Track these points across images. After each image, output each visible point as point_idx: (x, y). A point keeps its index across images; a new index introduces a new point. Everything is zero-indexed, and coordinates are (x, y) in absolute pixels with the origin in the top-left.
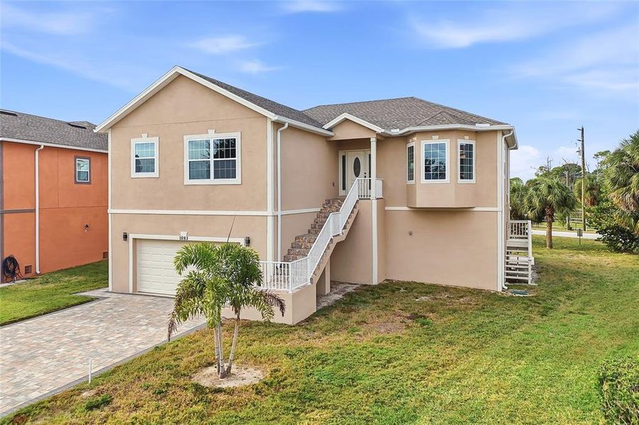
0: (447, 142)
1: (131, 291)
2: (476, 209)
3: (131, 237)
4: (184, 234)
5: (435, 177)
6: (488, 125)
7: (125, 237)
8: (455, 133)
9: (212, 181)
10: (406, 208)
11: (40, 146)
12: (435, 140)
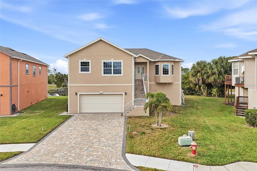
0: (169, 64)
1: (78, 112)
2: (174, 83)
3: (79, 94)
4: (101, 92)
5: (166, 74)
6: (178, 60)
7: (76, 94)
8: (170, 62)
9: (112, 75)
10: (155, 83)
11: (21, 60)
12: (166, 63)
